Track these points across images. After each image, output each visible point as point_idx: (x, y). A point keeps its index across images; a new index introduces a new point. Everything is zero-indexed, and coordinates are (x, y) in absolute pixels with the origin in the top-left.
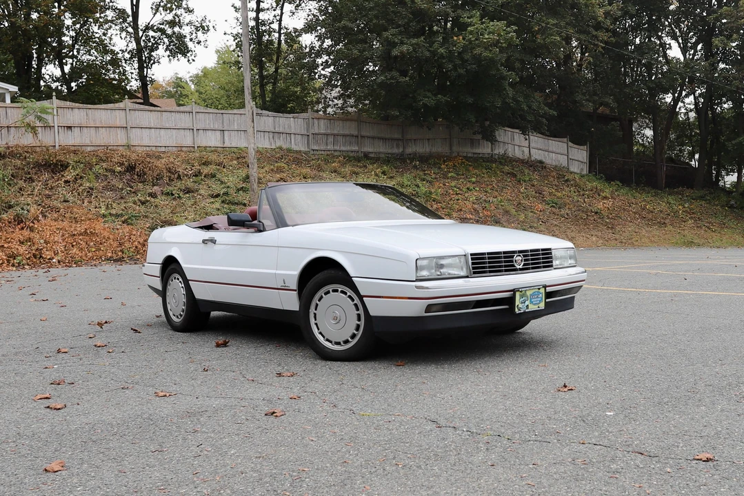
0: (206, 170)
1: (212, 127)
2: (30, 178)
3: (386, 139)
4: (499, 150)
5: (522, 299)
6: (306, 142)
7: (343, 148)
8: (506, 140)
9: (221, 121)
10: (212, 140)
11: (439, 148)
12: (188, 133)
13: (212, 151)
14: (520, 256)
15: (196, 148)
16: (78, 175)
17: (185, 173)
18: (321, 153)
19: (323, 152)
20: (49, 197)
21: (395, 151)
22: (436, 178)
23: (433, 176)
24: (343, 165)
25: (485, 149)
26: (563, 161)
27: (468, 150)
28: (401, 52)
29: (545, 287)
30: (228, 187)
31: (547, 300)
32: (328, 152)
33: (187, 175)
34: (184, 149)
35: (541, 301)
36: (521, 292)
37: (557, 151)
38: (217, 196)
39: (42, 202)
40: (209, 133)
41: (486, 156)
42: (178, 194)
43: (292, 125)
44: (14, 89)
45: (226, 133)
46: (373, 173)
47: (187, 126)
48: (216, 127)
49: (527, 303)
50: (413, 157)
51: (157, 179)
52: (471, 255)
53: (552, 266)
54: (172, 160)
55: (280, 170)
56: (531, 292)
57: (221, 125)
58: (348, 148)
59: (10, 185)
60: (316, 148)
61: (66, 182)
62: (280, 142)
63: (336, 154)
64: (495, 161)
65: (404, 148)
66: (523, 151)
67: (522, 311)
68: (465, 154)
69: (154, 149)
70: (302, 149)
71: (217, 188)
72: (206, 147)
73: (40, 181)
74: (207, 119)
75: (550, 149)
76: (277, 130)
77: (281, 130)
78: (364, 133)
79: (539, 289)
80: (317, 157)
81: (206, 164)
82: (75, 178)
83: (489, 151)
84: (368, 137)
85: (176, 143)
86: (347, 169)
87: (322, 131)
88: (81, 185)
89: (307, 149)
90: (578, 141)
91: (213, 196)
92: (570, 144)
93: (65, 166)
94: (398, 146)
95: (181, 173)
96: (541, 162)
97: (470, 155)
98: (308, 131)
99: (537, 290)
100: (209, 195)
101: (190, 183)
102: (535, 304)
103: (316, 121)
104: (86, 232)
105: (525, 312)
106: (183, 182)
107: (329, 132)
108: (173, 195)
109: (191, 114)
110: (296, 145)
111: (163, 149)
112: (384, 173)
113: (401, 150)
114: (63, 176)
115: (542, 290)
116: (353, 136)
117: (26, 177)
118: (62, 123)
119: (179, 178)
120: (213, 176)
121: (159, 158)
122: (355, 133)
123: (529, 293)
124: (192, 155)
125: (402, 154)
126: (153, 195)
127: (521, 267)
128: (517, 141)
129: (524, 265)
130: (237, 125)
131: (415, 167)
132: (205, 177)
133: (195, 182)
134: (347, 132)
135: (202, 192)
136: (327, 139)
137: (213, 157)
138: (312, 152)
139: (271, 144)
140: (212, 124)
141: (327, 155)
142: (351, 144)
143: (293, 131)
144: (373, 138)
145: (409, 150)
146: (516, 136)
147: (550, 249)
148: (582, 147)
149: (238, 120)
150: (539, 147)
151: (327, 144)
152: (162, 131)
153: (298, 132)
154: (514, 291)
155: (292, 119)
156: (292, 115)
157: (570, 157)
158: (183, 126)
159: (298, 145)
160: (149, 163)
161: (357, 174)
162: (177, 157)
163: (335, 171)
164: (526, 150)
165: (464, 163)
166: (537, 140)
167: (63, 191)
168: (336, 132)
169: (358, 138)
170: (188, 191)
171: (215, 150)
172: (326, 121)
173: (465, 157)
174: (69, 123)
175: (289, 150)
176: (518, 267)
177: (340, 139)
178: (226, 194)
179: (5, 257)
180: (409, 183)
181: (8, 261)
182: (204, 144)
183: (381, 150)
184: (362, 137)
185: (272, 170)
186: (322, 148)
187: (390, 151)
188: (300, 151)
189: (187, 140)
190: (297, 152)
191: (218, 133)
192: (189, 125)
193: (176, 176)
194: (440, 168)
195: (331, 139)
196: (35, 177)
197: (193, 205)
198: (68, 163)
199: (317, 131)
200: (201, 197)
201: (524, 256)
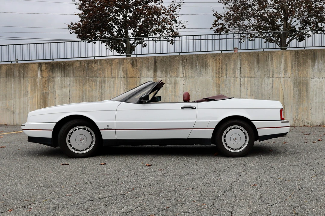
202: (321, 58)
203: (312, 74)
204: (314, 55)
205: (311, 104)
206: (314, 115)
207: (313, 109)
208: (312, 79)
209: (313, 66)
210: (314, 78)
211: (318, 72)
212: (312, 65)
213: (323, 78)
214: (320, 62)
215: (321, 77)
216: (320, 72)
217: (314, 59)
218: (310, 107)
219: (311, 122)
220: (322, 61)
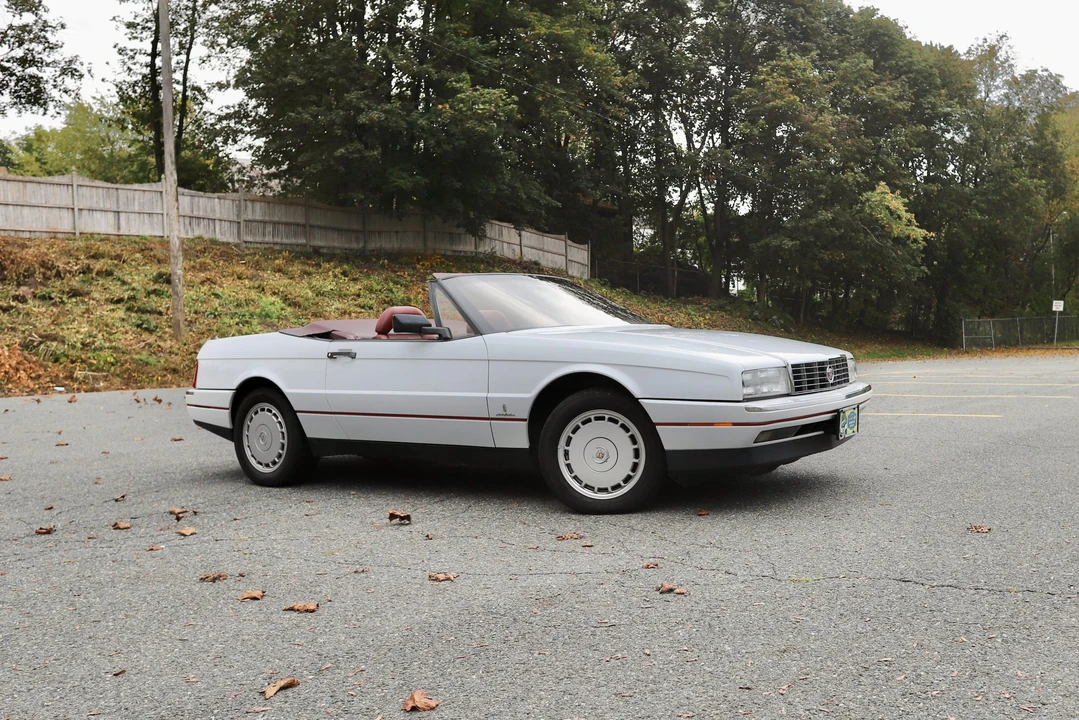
0: (98, 265)
1: (102, 206)
3: (342, 230)
4: (485, 248)
6: (236, 231)
7: (285, 241)
8: (493, 235)
9: (115, 199)
10: (102, 224)
11: (410, 244)
12: (66, 215)
13: (101, 240)
15: (78, 234)
17: (68, 269)
18: (256, 246)
19: (259, 246)
21: (354, 246)
22: (411, 281)
23: (409, 279)
24: (290, 261)
25: (468, 246)
26: (560, 262)
27: (447, 247)
28: (371, 120)
30: (133, 289)
32: (266, 246)
33: (70, 272)
34: (59, 236)
37: (555, 251)
38: (120, 301)
40: (98, 215)
41: (469, 254)
42: (61, 298)
43: (217, 208)
45: (122, 216)
46: (330, 273)
47: (63, 204)
48: (108, 206)
50: (379, 254)
51: (25, 277)
54: (43, 249)
55: (203, 267)
57: (115, 204)
58: (293, 241)
60: (249, 239)
62: (199, 231)
63: (277, 247)
64: (482, 261)
65: (365, 242)
66: (513, 250)
68: (443, 252)
69: (13, 234)
70: (231, 240)
71: (118, 291)
72: (92, 234)
74: (95, 194)
75: (546, 248)
76: (195, 214)
77: (201, 214)
78: (312, 222)
80: (252, 251)
81: (96, 256)
83: (472, 248)
84: (320, 227)
85: (48, 227)
86: (296, 268)
87: (258, 218)
89: (237, 241)
90: (577, 238)
91: (112, 301)
92: (569, 242)
94: (357, 240)
95: (60, 269)
96: (536, 263)
97: (449, 253)
98: (238, 216)
100: (107, 300)
101: (75, 282)
103: (249, 204)
106: (65, 281)
107: (267, 218)
108: (51, 299)
109: (70, 187)
110: (222, 234)
111: (27, 235)
112: (344, 274)
113: (361, 245)
116: (298, 225)
119: (58, 275)
120: (109, 274)
121: (23, 246)
122: (302, 221)
124: (72, 245)
125: (363, 250)
126: (22, 299)
128: (506, 238)
130: (139, 203)
131: (383, 267)
132: (97, 274)
133: (84, 281)
134: (291, 220)
135: (96, 295)
136: (264, 228)
137: (104, 248)
138: (244, 245)
139: (187, 233)
140: (101, 203)
141: (265, 249)
142: (296, 235)
143: (218, 216)
144: (326, 228)
145: (372, 245)
146: (505, 231)
148: (582, 246)
149: (140, 199)
150: (532, 245)
151: (264, 235)
152: (26, 211)
153: (225, 217)
155: (216, 200)
156: (216, 195)
157: (569, 258)
158: (58, 204)
159: (225, 235)
160: (10, 253)
161: (309, 274)
162: (52, 246)
163: (280, 271)
164: (517, 248)
165: (443, 263)
166: (530, 237)
168: (276, 219)
169: (305, 228)
170: (74, 293)
171: (106, 238)
172: (263, 204)
173: (444, 256)
175: (214, 242)
177: (282, 228)
178: (132, 298)
180: (379, 287)
182: (89, 229)
183: (336, 244)
184: (312, 226)
185: (193, 267)
186: (258, 239)
187: (347, 246)
188: (228, 244)
189: (64, 223)
190: (223, 244)
191: (111, 216)
192: (67, 202)
193: (54, 272)
194: (414, 268)
195: (269, 228)
197: (84, 313)
199: (250, 217)
200: (94, 302)
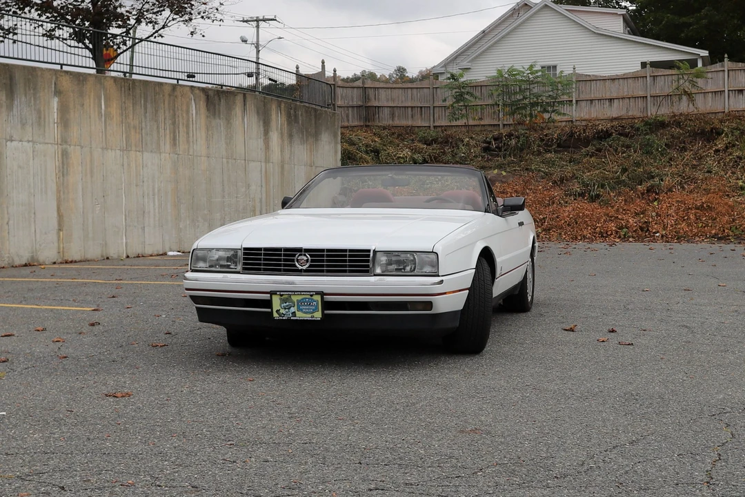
2: (683, 147)
5: (285, 304)
14: (305, 255)
16: (729, 143)
20: (694, 167)
29: (322, 294)
31: (326, 312)
35: (316, 310)
36: (281, 295)
39: (683, 173)
44: (705, 53)
49: (292, 310)
52: (245, 249)
53: (367, 271)
56: (300, 298)
59: (662, 155)
61: (717, 151)
67: (284, 318)
73: (692, 150)
79: (311, 296)
82: (727, 148)
88: (731, 154)
93: (719, 134)
99: (309, 297)
102: (305, 313)
104: (702, 206)
105: (289, 320)
114: (716, 145)
115: (318, 298)
117: (679, 147)
118: (733, 87)
123: (295, 298)
127: (304, 268)
129: (310, 266)
147: (369, 251)
154: (272, 293)
167: (711, 162)
174: (741, 85)
176: (300, 268)
179: (614, 228)
181: (617, 232)
196: (688, 146)
198: (723, 131)
201: (311, 256)
202: (25, 90)
203: (9, 130)
204: (11, 78)
205: (7, 207)
206: (14, 236)
207: (11, 222)
208: (8, 143)
209: (10, 107)
210: (12, 141)
211: (19, 126)
212: (7, 106)
213: (29, 141)
214: (23, 98)
215: (26, 139)
216: (23, 125)
217: (11, 92)
218: (6, 216)
219: (8, 257)
220: (26, 96)
